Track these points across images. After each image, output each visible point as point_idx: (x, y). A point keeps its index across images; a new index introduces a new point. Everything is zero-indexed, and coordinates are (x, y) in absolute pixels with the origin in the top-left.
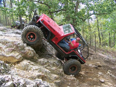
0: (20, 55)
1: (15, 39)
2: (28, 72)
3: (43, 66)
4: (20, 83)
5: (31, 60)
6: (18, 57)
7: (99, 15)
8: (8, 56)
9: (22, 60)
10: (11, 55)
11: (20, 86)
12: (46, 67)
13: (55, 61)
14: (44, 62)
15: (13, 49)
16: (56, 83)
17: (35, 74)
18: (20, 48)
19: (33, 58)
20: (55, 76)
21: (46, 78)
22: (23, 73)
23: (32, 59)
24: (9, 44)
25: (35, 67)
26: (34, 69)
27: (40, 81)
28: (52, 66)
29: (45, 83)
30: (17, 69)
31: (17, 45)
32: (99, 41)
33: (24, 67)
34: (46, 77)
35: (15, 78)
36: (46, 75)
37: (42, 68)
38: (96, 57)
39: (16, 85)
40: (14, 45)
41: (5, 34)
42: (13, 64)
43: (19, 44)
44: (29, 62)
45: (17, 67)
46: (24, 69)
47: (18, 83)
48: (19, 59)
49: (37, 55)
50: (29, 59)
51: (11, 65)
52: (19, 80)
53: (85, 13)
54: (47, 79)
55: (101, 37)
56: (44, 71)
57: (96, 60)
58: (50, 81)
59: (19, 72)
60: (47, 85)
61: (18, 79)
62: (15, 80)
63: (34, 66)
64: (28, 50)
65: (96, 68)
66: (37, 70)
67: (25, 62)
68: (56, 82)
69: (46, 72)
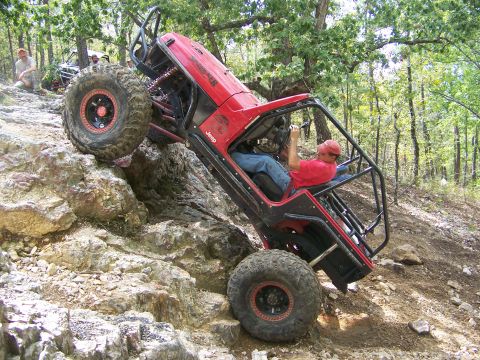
0: (65, 204)
1: (47, 134)
2: (97, 282)
3: (164, 257)
4: (42, 329)
5: (111, 229)
6: (58, 214)
7: (416, 46)
8: (10, 205)
9: (75, 226)
10: (23, 203)
11: (40, 344)
12: (176, 262)
13: (217, 235)
14: (170, 237)
15: (35, 176)
16: (217, 330)
17: (125, 288)
18: (66, 175)
19: (123, 219)
20: (218, 298)
21: (177, 309)
22: (75, 285)
23: (115, 223)
24: (17, 155)
25: (129, 257)
26: (125, 267)
27: (142, 319)
28: (202, 257)
29: (163, 334)
30: (50, 266)
31: (54, 159)
32: (411, 158)
33: (79, 258)
34: (174, 303)
35: (19, 308)
36: (174, 296)
37: (159, 263)
38: (395, 225)
39: (20, 341)
40: (38, 160)
41: (8, 111)
42: (31, 244)
43: (61, 155)
44: (101, 238)
45: (51, 257)
46: (79, 268)
47: (28, 330)
48: (59, 222)
49: (141, 207)
50: (103, 222)
51: (25, 246)
52: (39, 316)
53: (356, 35)
54: (180, 313)
55: (421, 140)
56: (168, 277)
57: (398, 236)
58: (194, 319)
59: (57, 278)
60: (173, 342)
61: (33, 311)
62: (16, 318)
63: (123, 256)
64: (99, 182)
65: (397, 270)
66: (135, 270)
67: (87, 236)
68: (218, 326)
69: (175, 280)
